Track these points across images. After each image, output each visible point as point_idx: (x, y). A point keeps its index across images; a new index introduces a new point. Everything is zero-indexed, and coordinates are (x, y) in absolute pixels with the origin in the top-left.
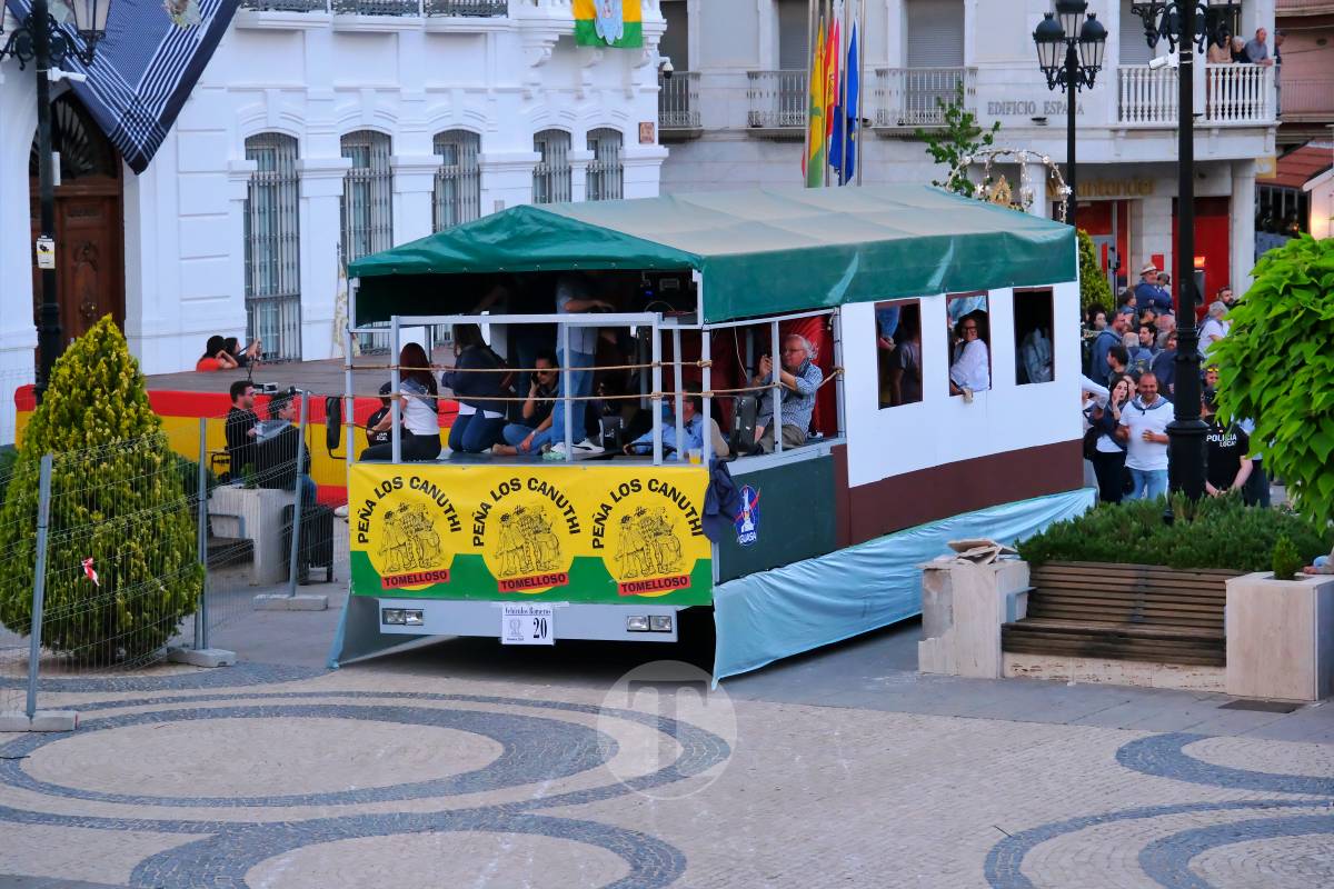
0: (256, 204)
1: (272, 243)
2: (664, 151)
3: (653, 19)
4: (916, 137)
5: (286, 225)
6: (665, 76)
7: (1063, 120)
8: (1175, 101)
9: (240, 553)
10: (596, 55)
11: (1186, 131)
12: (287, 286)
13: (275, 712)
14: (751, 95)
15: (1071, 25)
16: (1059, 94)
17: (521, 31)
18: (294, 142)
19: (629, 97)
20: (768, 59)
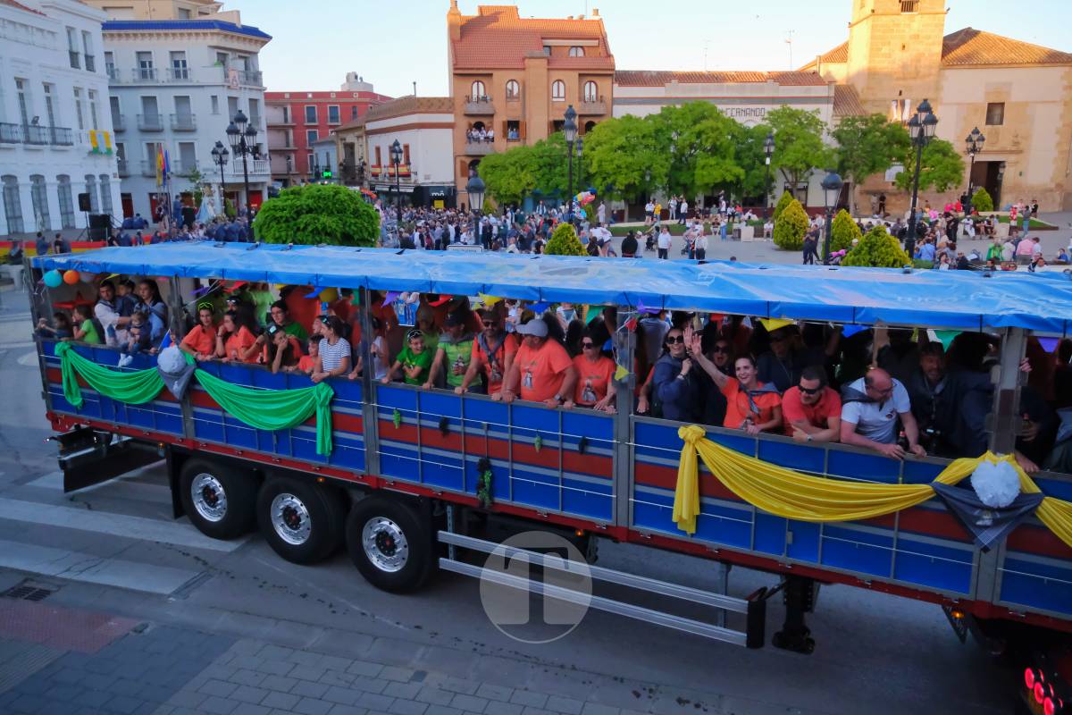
0: (6, 192)
1: (13, 204)
2: (120, 180)
3: (115, 149)
4: (186, 176)
5: (15, 199)
6: (119, 162)
7: (220, 173)
8: (243, 168)
9: (11, 281)
10: (100, 156)
11: (246, 176)
12: (17, 214)
13: (22, 320)
14: (143, 166)
15: (220, 151)
16: (219, 166)
17: (78, 149)
18: (15, 177)
19: (109, 166)
20: (146, 157)
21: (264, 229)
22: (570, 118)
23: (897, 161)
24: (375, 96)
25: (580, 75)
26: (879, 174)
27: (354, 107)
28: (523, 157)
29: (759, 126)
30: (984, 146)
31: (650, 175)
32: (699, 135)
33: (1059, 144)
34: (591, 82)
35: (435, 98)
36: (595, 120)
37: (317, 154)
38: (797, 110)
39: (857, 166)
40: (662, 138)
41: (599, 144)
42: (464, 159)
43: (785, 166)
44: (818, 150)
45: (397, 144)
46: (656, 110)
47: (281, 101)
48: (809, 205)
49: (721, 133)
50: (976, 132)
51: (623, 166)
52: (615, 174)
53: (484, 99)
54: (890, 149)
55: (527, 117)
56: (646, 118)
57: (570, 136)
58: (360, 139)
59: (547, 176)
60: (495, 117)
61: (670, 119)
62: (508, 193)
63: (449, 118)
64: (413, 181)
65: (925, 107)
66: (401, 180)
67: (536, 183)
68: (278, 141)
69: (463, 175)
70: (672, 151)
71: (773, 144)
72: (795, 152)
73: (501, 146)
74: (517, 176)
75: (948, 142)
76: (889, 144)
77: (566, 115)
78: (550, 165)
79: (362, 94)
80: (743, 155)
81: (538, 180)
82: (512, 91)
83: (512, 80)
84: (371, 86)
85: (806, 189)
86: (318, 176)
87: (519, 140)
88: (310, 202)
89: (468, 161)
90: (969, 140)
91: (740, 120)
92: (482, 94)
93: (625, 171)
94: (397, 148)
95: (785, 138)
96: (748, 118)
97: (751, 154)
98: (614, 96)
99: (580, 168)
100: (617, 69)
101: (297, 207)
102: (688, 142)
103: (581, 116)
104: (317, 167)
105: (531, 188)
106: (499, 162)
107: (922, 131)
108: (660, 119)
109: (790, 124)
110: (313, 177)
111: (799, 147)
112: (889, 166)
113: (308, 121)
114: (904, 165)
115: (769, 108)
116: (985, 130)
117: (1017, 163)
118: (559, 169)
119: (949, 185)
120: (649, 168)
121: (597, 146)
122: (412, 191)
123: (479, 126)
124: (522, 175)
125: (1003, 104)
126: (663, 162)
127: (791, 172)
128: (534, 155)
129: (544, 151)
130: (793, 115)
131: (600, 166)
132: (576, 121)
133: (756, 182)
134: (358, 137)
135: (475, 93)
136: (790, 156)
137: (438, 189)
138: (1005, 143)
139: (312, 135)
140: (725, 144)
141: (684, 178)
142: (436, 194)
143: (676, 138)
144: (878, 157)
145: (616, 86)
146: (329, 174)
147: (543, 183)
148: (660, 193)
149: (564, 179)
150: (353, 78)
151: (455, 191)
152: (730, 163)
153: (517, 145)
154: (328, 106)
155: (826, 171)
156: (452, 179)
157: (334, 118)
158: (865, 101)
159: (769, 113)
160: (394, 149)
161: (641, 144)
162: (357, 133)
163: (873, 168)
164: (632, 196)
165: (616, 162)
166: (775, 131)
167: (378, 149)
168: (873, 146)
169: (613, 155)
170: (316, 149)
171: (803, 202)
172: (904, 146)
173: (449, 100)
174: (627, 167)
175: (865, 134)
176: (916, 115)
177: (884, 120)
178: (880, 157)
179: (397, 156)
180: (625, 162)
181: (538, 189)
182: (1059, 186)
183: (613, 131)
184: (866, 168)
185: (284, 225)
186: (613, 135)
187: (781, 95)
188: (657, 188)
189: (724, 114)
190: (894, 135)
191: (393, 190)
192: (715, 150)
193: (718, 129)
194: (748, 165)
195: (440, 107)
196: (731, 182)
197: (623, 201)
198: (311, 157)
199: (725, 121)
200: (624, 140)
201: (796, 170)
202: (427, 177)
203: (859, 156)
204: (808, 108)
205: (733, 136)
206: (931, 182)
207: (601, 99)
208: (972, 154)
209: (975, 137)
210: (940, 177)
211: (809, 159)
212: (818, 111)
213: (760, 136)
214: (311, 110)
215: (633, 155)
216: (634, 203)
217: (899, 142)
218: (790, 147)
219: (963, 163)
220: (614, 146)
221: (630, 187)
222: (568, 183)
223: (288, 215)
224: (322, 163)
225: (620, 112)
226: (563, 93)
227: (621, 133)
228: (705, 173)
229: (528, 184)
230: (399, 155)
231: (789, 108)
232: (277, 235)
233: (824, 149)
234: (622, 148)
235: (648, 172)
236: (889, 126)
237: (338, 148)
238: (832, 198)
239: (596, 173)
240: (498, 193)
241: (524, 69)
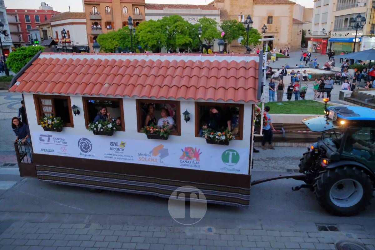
21: (11, 64)
22: (130, 21)
23: (241, 36)
24: (54, 11)
25: (133, 5)
26: (236, 40)
27: (46, 16)
28: (114, 35)
29: (196, 24)
30: (267, 31)
31: (160, 41)
32: (176, 27)
33: (288, 30)
34: (137, 7)
35: (78, 13)
36: (139, 22)
37: (31, 34)
38: (208, 19)
39: (229, 37)
40: (163, 28)
41: (141, 30)
42: (91, 36)
43: (205, 38)
44: (216, 32)
45: (64, 30)
46: (161, 18)
47: (14, 13)
48: (214, 51)
49: (184, 26)
50: (265, 26)
51: (151, 38)
52: (147, 41)
53: (97, 13)
54: (239, 32)
55: (114, 20)
56: (157, 21)
57: (130, 27)
58: (49, 29)
59: (123, 42)
60: (102, 20)
61: (166, 21)
62: (109, 49)
63: (84, 21)
64: (72, 44)
65: (249, 18)
66: (67, 44)
67: (119, 44)
68: (14, 29)
69: (91, 42)
70: (167, 33)
71: (201, 30)
72: (208, 33)
73: (105, 31)
74: (112, 42)
75: (256, 30)
76: (238, 30)
77: (128, 20)
78: (124, 38)
79: (48, 11)
80: (191, 34)
81: (120, 43)
82: (107, 11)
83: (107, 7)
84: (52, 8)
85: (213, 46)
86: (33, 43)
87: (112, 29)
88: (30, 53)
89: (93, 37)
90: (263, 29)
91: (190, 22)
92: (96, 11)
93: (151, 40)
94: (64, 32)
95: (205, 28)
96: (192, 21)
97: (194, 34)
98: (146, 13)
99: (135, 39)
100: (146, 3)
101: (24, 55)
102: (172, 30)
103: (134, 20)
104: (32, 39)
105: (117, 46)
106: (105, 37)
107: (248, 26)
108: (162, 21)
109: (206, 23)
110: (31, 43)
111: (210, 31)
112: (239, 38)
113: (27, 21)
114: (243, 37)
115: (199, 18)
116: (267, 25)
117: (277, 36)
118: (127, 39)
119: (257, 43)
120: (159, 39)
121: (140, 31)
122: (72, 48)
123: (96, 24)
124: (114, 42)
125: (272, 17)
126: (164, 37)
127: (208, 40)
128: (117, 34)
129: (121, 33)
130: (207, 20)
131: (142, 38)
132: (132, 22)
133: (197, 43)
134: (48, 28)
135: (93, 11)
136: (207, 34)
137: (82, 47)
138: (273, 30)
139: (29, 27)
140: (185, 30)
141: (172, 42)
142: (81, 49)
143: (168, 28)
144: (235, 35)
145: (146, 9)
146: (37, 42)
147: (122, 45)
148: (164, 47)
149: (129, 43)
150: (44, 5)
151: (89, 48)
152: (187, 37)
153: (111, 30)
154: (34, 15)
155: (219, 39)
156: (87, 43)
157: (37, 20)
158: (230, 16)
159: (199, 19)
160: (63, 32)
161: (156, 30)
162: (48, 26)
163: (234, 38)
164: (154, 49)
165: (148, 37)
166: (202, 26)
167: (57, 32)
168: (233, 31)
169: (146, 34)
170: (31, 32)
171: (212, 50)
172: (243, 31)
173: (84, 13)
174: (152, 39)
175: (231, 27)
176: (246, 20)
177: (236, 22)
178: (236, 34)
179: (65, 35)
180: (151, 37)
181: (120, 47)
182: (289, 44)
183: (146, 26)
184: (232, 38)
185: (19, 62)
186: (146, 27)
187: (203, 13)
188: (163, 46)
189: (184, 20)
190: (240, 27)
191: (64, 48)
192: (182, 32)
193: (182, 25)
194: (193, 37)
195: (80, 16)
196: (188, 43)
197: (151, 51)
198: (29, 35)
199: (185, 22)
200: (150, 29)
201: (209, 39)
202: (77, 43)
203: (229, 34)
204: (212, 18)
205: (188, 27)
206: (252, 43)
207: (141, 14)
208: (264, 33)
209: (264, 28)
210: (254, 41)
211: (213, 35)
212: (215, 19)
213: (197, 27)
214: (27, 17)
215: (154, 34)
216: (155, 51)
217: (241, 30)
218: (207, 31)
219: (261, 36)
220: (147, 31)
221: (153, 46)
222: (131, 45)
223: (21, 58)
224: (34, 38)
225: (148, 19)
226: (127, 11)
227: (149, 26)
228: (179, 40)
229: (116, 45)
230: (65, 34)
231: (206, 18)
232: (17, 66)
233: (218, 32)
234: (149, 32)
235: (159, 40)
236: (238, 24)
237: (40, 32)
238: (221, 48)
239: (141, 41)
240: (105, 49)
241: (112, 2)
